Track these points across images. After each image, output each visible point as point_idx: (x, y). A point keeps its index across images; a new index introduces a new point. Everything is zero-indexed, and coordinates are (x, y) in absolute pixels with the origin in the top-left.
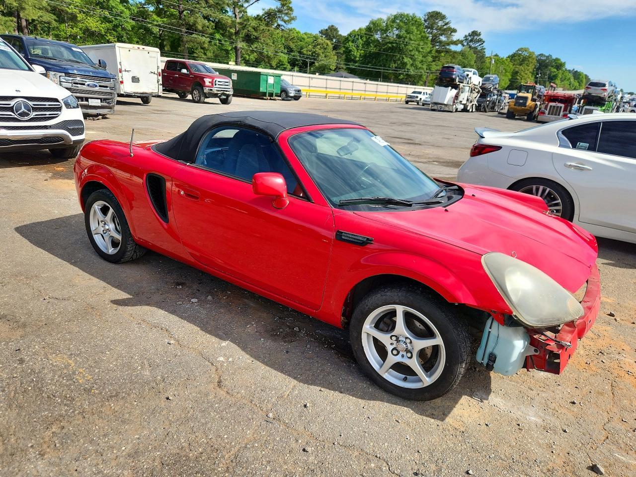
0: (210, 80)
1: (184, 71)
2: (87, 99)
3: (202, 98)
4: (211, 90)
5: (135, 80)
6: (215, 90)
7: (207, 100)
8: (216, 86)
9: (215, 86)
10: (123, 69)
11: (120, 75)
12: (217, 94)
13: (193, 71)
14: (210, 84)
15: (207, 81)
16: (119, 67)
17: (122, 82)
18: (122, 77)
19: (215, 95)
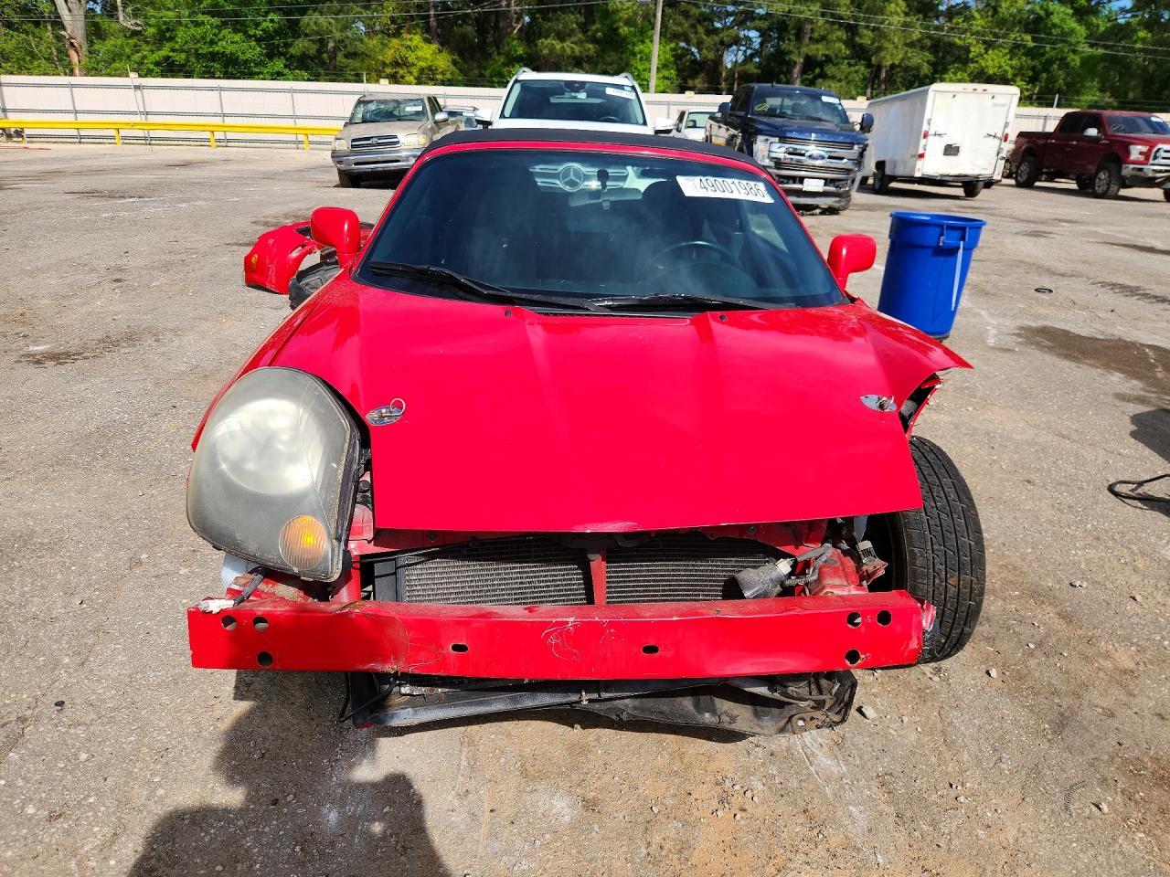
0: (1144, 149)
1: (1092, 132)
2: (801, 180)
3: (1114, 188)
4: (1141, 170)
5: (951, 150)
6: (1149, 169)
7: (1123, 192)
8: (1156, 162)
9: (1151, 162)
10: (931, 132)
11: (923, 142)
12: (1155, 178)
13: (1111, 131)
14: (1142, 158)
15: (1136, 152)
16: (925, 127)
17: (922, 156)
18: (925, 146)
19: (1150, 182)
